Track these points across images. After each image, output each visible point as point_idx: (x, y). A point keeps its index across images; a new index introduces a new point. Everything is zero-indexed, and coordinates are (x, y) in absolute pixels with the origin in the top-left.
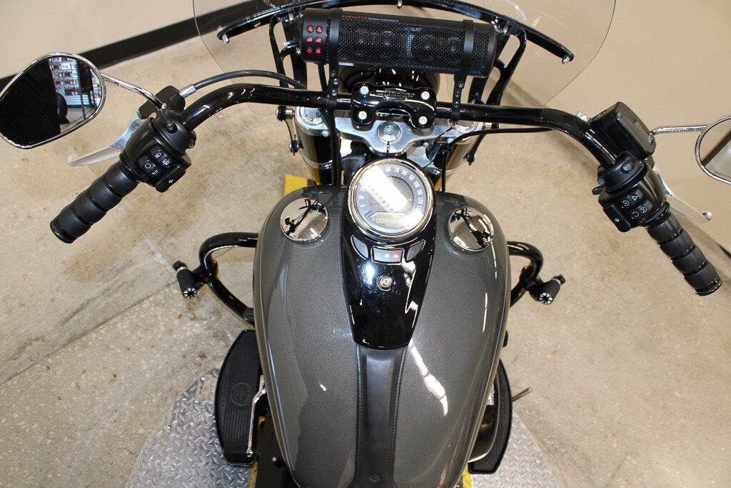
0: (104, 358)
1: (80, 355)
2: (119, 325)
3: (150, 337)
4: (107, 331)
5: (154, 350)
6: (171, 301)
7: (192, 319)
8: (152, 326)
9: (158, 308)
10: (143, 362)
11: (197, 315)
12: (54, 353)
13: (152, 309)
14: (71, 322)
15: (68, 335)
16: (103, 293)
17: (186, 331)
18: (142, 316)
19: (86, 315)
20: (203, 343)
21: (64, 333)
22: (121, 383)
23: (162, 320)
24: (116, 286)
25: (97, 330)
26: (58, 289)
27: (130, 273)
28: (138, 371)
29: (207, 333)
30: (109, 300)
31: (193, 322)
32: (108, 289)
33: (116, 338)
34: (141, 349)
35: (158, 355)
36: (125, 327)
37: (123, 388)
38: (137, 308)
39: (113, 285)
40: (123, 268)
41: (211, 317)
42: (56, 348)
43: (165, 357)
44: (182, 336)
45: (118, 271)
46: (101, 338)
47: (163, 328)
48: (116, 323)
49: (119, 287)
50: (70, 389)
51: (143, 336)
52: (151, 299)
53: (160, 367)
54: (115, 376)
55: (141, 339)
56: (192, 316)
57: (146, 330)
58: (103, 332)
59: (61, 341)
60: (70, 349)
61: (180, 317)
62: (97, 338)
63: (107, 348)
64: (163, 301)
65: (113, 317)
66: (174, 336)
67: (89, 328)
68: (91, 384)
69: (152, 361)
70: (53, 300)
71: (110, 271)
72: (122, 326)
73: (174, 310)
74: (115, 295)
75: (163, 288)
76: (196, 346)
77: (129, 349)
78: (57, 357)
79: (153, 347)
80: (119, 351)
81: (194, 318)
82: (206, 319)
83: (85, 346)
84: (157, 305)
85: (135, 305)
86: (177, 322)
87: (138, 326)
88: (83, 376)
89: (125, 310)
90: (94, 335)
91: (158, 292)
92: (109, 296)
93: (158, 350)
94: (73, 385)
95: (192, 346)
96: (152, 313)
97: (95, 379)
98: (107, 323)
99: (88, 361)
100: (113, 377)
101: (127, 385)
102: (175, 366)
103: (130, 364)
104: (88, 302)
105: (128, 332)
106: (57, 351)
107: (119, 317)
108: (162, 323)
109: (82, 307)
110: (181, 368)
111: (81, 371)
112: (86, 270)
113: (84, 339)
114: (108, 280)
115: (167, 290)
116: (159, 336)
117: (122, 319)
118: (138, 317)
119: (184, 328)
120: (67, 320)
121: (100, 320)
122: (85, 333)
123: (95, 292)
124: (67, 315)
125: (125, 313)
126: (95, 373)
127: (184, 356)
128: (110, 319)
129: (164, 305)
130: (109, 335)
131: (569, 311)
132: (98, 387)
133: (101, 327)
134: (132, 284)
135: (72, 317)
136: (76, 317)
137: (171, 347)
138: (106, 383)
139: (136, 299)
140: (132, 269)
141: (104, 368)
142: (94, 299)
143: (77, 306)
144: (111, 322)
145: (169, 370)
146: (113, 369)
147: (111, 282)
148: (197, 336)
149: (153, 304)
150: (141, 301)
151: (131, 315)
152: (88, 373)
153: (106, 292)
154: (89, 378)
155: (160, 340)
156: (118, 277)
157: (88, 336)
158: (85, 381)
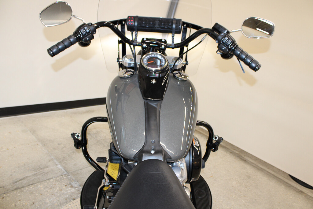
0: (30, 196)
1: (19, 194)
2: (39, 186)
3: (52, 191)
4: (33, 187)
5: (53, 196)
6: (63, 180)
7: (71, 187)
8: (53, 187)
9: (57, 182)
10: (47, 199)
11: (73, 186)
12: (8, 193)
13: (54, 182)
14: (18, 183)
15: (15, 187)
16: (34, 175)
17: (68, 191)
18: (50, 184)
19: (25, 181)
20: (75, 195)
21: (14, 186)
22: (36, 206)
23: (58, 186)
24: (40, 173)
25: (29, 187)
26: (14, 172)
27: (46, 170)
28: (45, 202)
29: (77, 192)
30: (36, 177)
31: (71, 188)
32: (36, 174)
33: (36, 190)
34: (47, 195)
35: (54, 198)
36: (41, 187)
37: (36, 208)
38: (48, 181)
39: (38, 173)
40: (44, 168)
41: (79, 187)
42: (9, 191)
43: (58, 199)
44: (66, 192)
45: (41, 169)
46: (30, 189)
47: (58, 189)
48: (38, 185)
49: (41, 174)
50: (11, 206)
51: (49, 191)
52: (54, 179)
53: (55, 202)
54: (33, 203)
55: (47, 191)
56: (71, 186)
57: (50, 189)
58: (31, 187)
59: (12, 189)
60: (15, 192)
61: (66, 186)
62: (28, 189)
63: (32, 193)
64: (59, 180)
65: (37, 183)
66: (63, 192)
67: (26, 185)
68: (22, 205)
69: (51, 199)
70: (11, 175)
71: (38, 168)
72: (40, 186)
73: (64, 183)
74: (39, 176)
75: (60, 176)
76: (72, 196)
77: (42, 194)
78: (8, 194)
79: (52, 194)
80: (37, 194)
81: (72, 187)
82: (77, 188)
83: (22, 191)
84: (56, 181)
85: (47, 180)
86: (64, 187)
87: (48, 187)
88: (19, 202)
89: (42, 181)
90: (27, 188)
91: (58, 177)
92: (36, 176)
93: (55, 196)
94: (13, 205)
95: (70, 196)
96: (54, 183)
97: (24, 203)
98: (34, 185)
99: (22, 197)
100: (32, 203)
101: (38, 207)
102: (62, 202)
103: (41, 199)
104: (27, 177)
105: (42, 189)
106: (9, 192)
107: (39, 183)
108: (57, 187)
109: (24, 179)
110: (64, 203)
111: (18, 200)
112: (28, 167)
113: (22, 189)
114: (36, 171)
115: (61, 177)
116: (56, 191)
117: (41, 184)
118: (47, 184)
119: (67, 190)
120: (16, 182)
121: (31, 183)
122: (23, 187)
123: (30, 174)
124: (16, 180)
125: (42, 182)
126: (25, 201)
127: (66, 199)
128: (35, 183)
129: (59, 181)
130: (34, 188)
132: (25, 206)
133: (31, 186)
134: (47, 173)
135: (18, 181)
136: (20, 182)
137: (61, 195)
138: (29, 205)
139: (47, 178)
140: (47, 169)
141: (29, 200)
142: (29, 176)
143: (22, 178)
144: (35, 185)
145: (59, 203)
146: (33, 200)
147: (38, 172)
148: (73, 193)
149: (55, 181)
150: (49, 179)
151: (44, 183)
152: (21, 201)
154: (21, 203)
155: (56, 192)
156: (41, 171)
157: (24, 188)
158: (19, 204)
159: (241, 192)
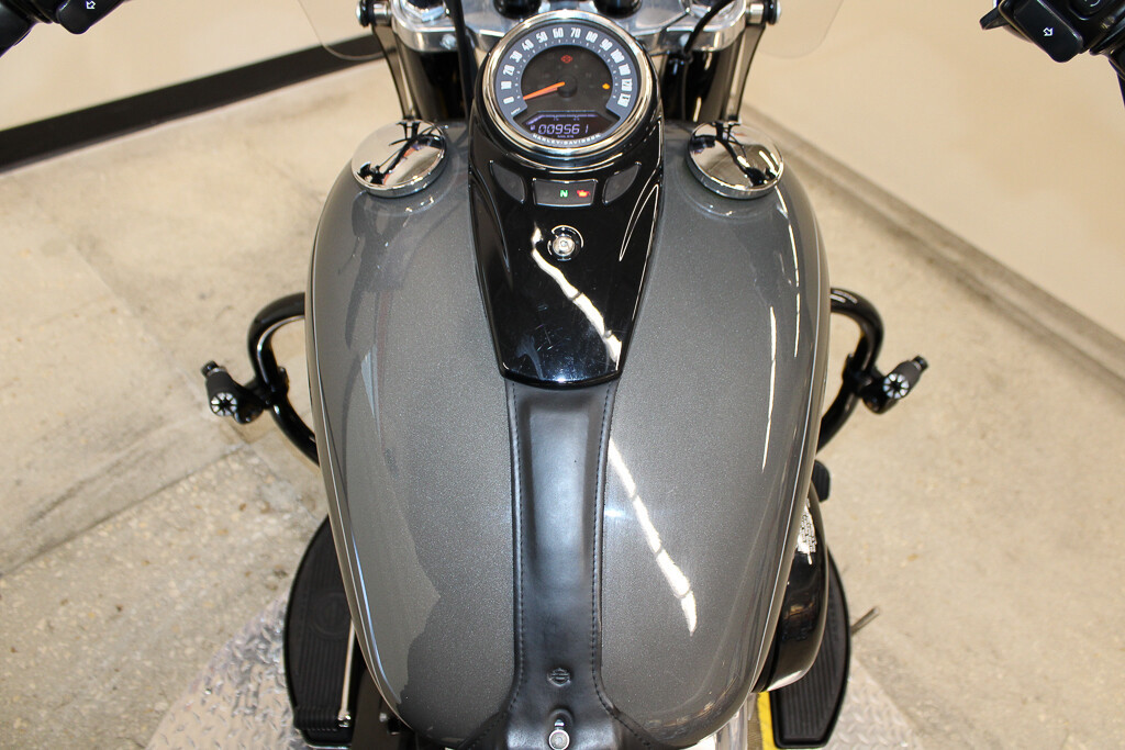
0: (102, 578)
1: (59, 574)
2: (134, 524)
3: (188, 541)
4: (111, 533)
5: (194, 564)
6: (227, 482)
7: (264, 512)
8: (192, 523)
9: (204, 494)
10: (173, 584)
11: (273, 504)
12: (12, 571)
13: (194, 495)
14: (48, 518)
15: (40, 540)
16: (109, 471)
17: (252, 531)
18: (176, 507)
19: (76, 506)
20: (282, 551)
21: (34, 537)
22: (129, 622)
23: (211, 515)
24: (133, 458)
25: (94, 531)
26: (29, 466)
27: (158, 438)
28: (162, 599)
29: (289, 534)
30: (119, 481)
31: (265, 517)
32: (118, 464)
33: (125, 545)
34: (171, 563)
35: (200, 573)
36: (143, 525)
37: (133, 630)
38: (167, 495)
39: (128, 457)
40: (146, 431)
41: (297, 508)
42: (16, 562)
43: (213, 575)
44: (245, 541)
45: (138, 435)
46: (99, 545)
47: (211, 527)
48: (129, 519)
49: (137, 461)
50: (35, 632)
51: (175, 541)
52: (192, 479)
53: (203, 593)
54: (119, 609)
55: (170, 544)
56: (264, 507)
57: (180, 530)
58: (104, 534)
59: (27, 551)
60: (41, 564)
61: (242, 508)
62: (91, 545)
63: (110, 561)
64: (214, 483)
65: (124, 509)
66: (231, 540)
67: (78, 528)
68: (74, 623)
69: (189, 583)
70: (18, 483)
71: (124, 434)
72: (139, 524)
73: (233, 497)
74: (130, 474)
75: (215, 461)
76: (269, 557)
77: (147, 562)
78: (17, 578)
79: (191, 558)
80: (130, 566)
81: (268, 510)
82: (287, 511)
83: (69, 557)
84: (202, 488)
85: (164, 488)
86: (236, 516)
87: (169, 525)
88: (61, 610)
89: (146, 498)
90: (87, 539)
91: (206, 467)
92: (119, 475)
93: (200, 563)
94: (41, 625)
95: (262, 556)
96: (192, 503)
97: (82, 615)
98: (112, 520)
99: (73, 584)
100: (116, 611)
101: (140, 624)
102: (230, 590)
103: (147, 588)
104: (82, 485)
105: (148, 535)
106: (17, 567)
107: (134, 510)
108: (209, 519)
109: (71, 494)
110: (241, 594)
111: (58, 600)
112: (83, 432)
113: (69, 546)
114: (119, 450)
115: (222, 464)
116: (204, 540)
117: (140, 512)
118: (168, 509)
119: (249, 527)
120: (42, 515)
121: (101, 514)
122: (71, 537)
123: (95, 469)
124: (41, 507)
125: (146, 503)
126: (84, 604)
127: (248, 574)
128: (118, 512)
129: (214, 488)
130: (114, 538)
131: (930, 488)
132: (87, 628)
133: (101, 526)
134: (162, 455)
135: (49, 510)
136: (57, 511)
137: (225, 558)
138: (103, 622)
139: (166, 479)
140: (163, 431)
141: (101, 596)
142: (91, 481)
143: (61, 491)
144: (120, 518)
145: (219, 598)
146: (118, 596)
147: (123, 453)
148: (272, 540)
149: (196, 488)
150: (174, 483)
151: (156, 505)
152: (71, 603)
153: (114, 469)
154: (72, 613)
155: (205, 546)
156: (137, 444)
157: (77, 541)
158: (64, 619)
159: (960, 462)
